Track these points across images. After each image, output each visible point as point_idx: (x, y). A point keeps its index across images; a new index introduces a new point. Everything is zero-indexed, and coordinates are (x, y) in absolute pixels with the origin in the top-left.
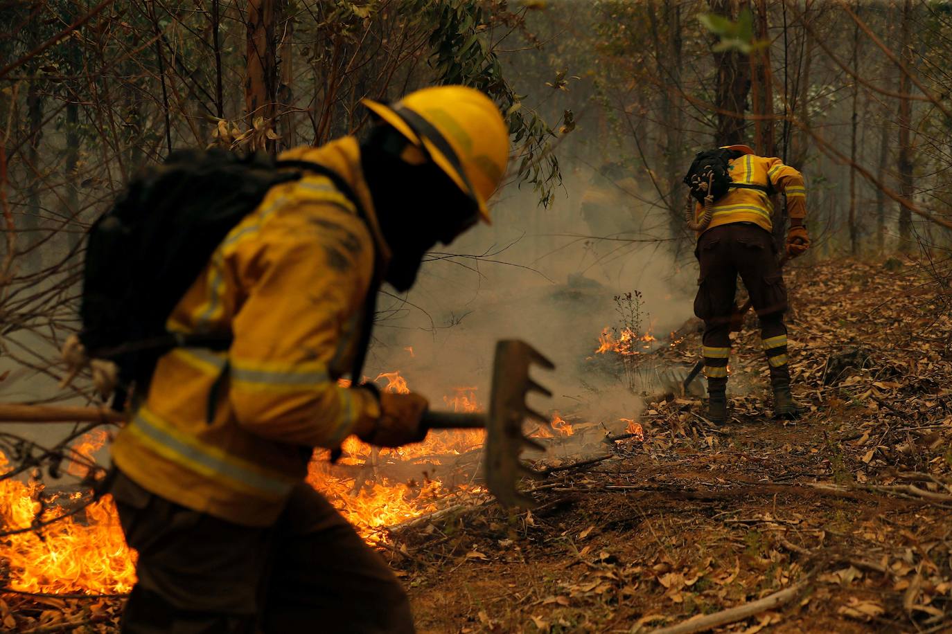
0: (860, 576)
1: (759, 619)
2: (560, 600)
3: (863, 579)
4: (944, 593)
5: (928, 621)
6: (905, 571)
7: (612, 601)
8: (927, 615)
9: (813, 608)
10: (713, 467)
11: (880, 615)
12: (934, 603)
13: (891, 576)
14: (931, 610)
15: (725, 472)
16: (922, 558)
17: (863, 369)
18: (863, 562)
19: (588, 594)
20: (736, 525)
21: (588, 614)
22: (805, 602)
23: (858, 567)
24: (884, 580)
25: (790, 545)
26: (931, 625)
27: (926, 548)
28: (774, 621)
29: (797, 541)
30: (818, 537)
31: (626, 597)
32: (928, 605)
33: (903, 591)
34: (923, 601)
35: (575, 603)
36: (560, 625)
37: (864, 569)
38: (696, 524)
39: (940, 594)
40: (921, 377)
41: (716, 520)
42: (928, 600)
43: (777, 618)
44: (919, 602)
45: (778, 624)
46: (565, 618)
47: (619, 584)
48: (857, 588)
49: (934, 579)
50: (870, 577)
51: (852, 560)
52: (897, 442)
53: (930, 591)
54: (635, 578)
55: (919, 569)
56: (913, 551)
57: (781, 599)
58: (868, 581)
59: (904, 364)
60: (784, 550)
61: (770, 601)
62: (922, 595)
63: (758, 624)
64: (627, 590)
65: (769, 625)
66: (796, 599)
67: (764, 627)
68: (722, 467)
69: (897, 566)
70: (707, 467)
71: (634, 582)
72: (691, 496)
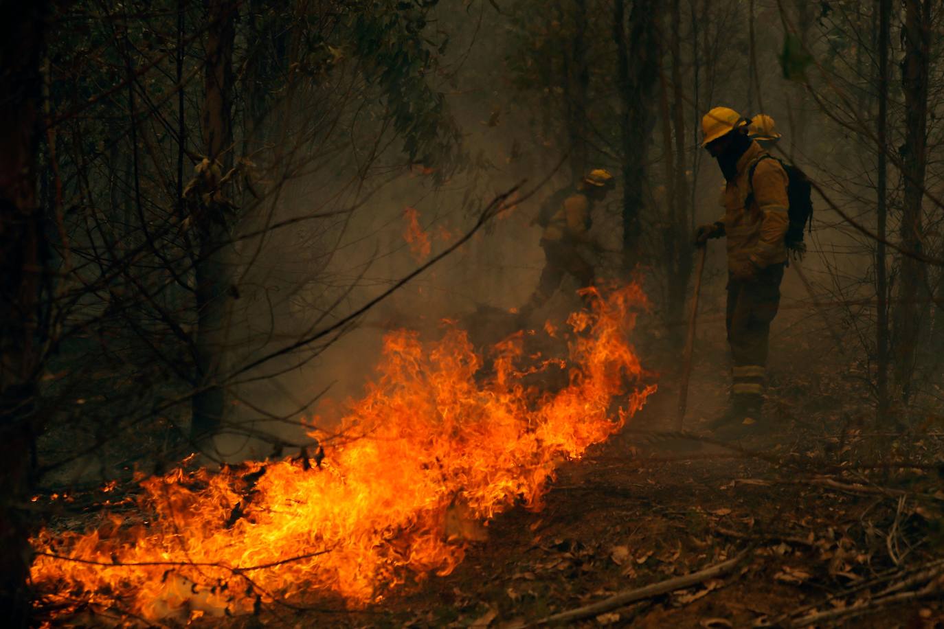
0: (790, 550)
1: (706, 585)
2: (528, 575)
3: (793, 552)
4: (862, 563)
5: (850, 584)
6: (828, 546)
7: (573, 576)
8: (849, 580)
9: (751, 576)
10: (641, 470)
11: (810, 580)
12: (853, 571)
13: (818, 548)
14: (852, 576)
15: (654, 475)
16: (842, 536)
17: (770, 388)
18: (792, 539)
19: (550, 571)
20: (673, 516)
21: (553, 586)
22: (745, 570)
23: (787, 543)
24: (811, 552)
25: (723, 531)
26: (852, 587)
27: (846, 528)
28: (718, 586)
29: (729, 527)
30: (747, 524)
31: (584, 573)
32: (849, 572)
33: (828, 561)
34: (845, 568)
35: (540, 578)
36: (529, 595)
37: (794, 545)
38: (637, 516)
39: (859, 563)
40: (825, 394)
41: (654, 512)
42: (848, 568)
43: (721, 583)
44: (841, 570)
45: (722, 588)
46: (533, 590)
47: (577, 563)
48: (788, 559)
49: (854, 552)
50: (798, 550)
51: (782, 538)
52: (808, 449)
53: (850, 561)
54: (591, 558)
55: (839, 544)
56: (834, 530)
57: (724, 569)
58: (798, 554)
59: (806, 384)
60: (718, 535)
61: (715, 569)
62: (844, 564)
63: (706, 588)
64: (585, 567)
65: (715, 590)
66: (736, 568)
67: (711, 591)
68: (650, 470)
69: (822, 542)
70: (636, 471)
71: (589, 562)
72: (626, 494)
